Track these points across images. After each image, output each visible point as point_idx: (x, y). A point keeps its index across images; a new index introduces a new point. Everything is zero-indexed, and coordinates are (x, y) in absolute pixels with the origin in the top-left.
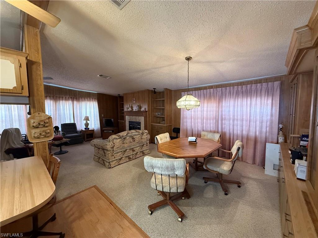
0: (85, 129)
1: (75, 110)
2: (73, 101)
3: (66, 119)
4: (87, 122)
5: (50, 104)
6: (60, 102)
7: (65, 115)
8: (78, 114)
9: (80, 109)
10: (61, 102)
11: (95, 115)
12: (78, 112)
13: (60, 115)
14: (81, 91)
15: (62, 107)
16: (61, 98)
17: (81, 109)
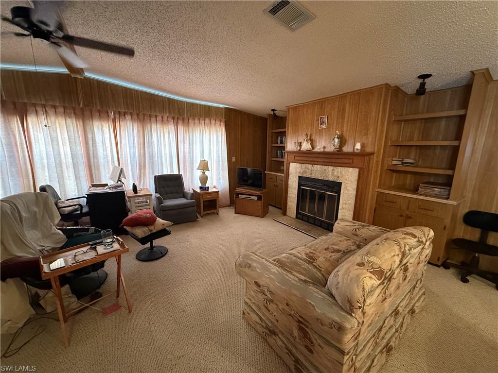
0: (201, 188)
1: (181, 146)
2: (177, 125)
3: (164, 165)
4: (204, 173)
5: (133, 131)
6: (151, 125)
7: (161, 157)
8: (187, 155)
9: (191, 144)
10: (154, 126)
11: (220, 158)
12: (187, 151)
13: (152, 157)
14: (193, 104)
15: (155, 139)
16: (153, 119)
17: (193, 144)
